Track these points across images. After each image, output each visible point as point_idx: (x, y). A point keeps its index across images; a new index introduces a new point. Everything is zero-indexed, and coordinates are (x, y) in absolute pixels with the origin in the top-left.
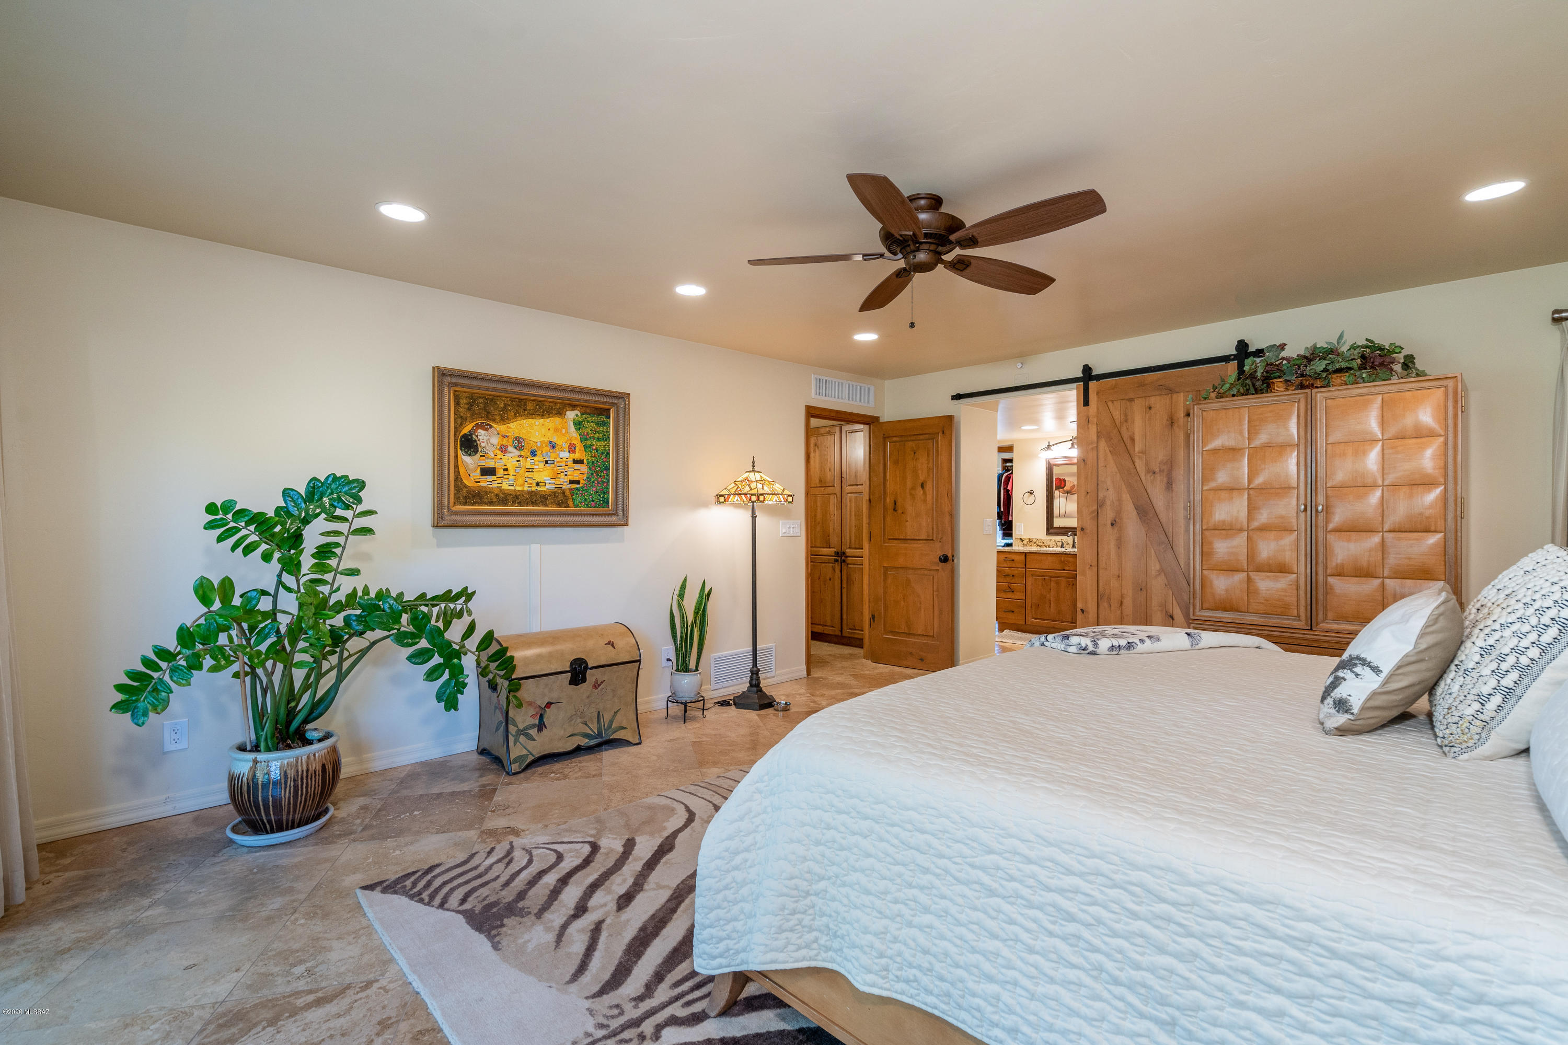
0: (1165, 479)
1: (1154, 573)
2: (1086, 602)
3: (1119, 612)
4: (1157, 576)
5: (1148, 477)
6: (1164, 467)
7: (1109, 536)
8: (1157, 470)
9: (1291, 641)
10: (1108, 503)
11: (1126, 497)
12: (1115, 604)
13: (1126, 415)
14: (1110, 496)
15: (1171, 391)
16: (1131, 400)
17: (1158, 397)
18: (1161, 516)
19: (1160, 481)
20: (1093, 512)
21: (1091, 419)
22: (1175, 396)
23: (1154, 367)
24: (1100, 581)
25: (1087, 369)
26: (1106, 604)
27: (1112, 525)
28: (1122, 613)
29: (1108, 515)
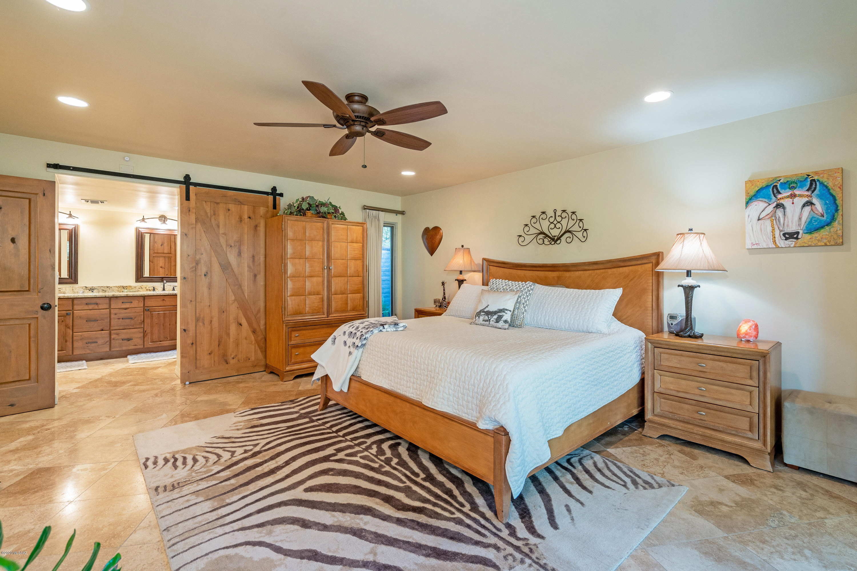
0: (237, 251)
1: (231, 302)
2: (188, 324)
3: (209, 327)
4: (232, 303)
5: (228, 248)
6: (237, 244)
7: (204, 282)
8: (233, 245)
9: (322, 323)
10: (202, 261)
11: (214, 259)
12: (207, 322)
13: (214, 212)
14: (204, 258)
15: (241, 203)
16: (218, 203)
17: (233, 205)
18: (235, 271)
19: (235, 251)
20: (193, 267)
21: (191, 209)
22: (242, 206)
23: (231, 188)
24: (197, 310)
25: (187, 177)
26: (201, 324)
27: (205, 275)
28: (211, 328)
29: (203, 269)
